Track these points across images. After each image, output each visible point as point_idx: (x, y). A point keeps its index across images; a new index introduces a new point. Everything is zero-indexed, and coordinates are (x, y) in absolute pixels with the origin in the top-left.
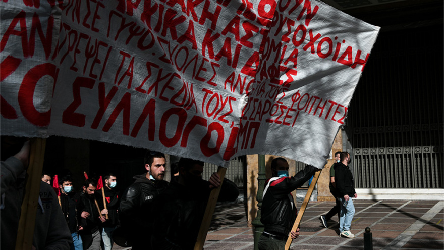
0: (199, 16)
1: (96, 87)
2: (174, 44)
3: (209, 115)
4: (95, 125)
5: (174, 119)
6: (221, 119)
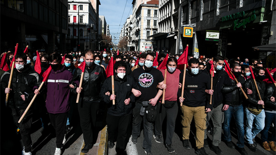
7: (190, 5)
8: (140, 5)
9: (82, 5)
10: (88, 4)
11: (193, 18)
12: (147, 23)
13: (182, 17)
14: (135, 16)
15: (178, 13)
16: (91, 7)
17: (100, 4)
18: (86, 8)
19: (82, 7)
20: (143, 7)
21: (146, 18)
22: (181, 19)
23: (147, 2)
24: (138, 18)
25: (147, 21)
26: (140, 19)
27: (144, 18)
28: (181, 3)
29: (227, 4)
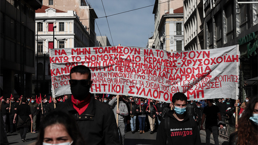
0: (157, 69)
1: (135, 87)
2: (152, 76)
3: (164, 91)
4: (137, 94)
5: (156, 92)
6: (167, 91)
7: (214, 21)
8: (163, 16)
9: (63, 23)
10: (73, 21)
11: (218, 39)
12: (176, 46)
13: (207, 39)
14: (158, 35)
15: (203, 32)
16: (78, 24)
17: (97, 18)
18: (69, 27)
19: (63, 26)
20: (167, 20)
21: (173, 37)
22: (206, 41)
23: (174, 11)
24: (162, 39)
25: (175, 43)
26: (164, 40)
27: (170, 37)
28: (206, 17)
29: (246, 21)
